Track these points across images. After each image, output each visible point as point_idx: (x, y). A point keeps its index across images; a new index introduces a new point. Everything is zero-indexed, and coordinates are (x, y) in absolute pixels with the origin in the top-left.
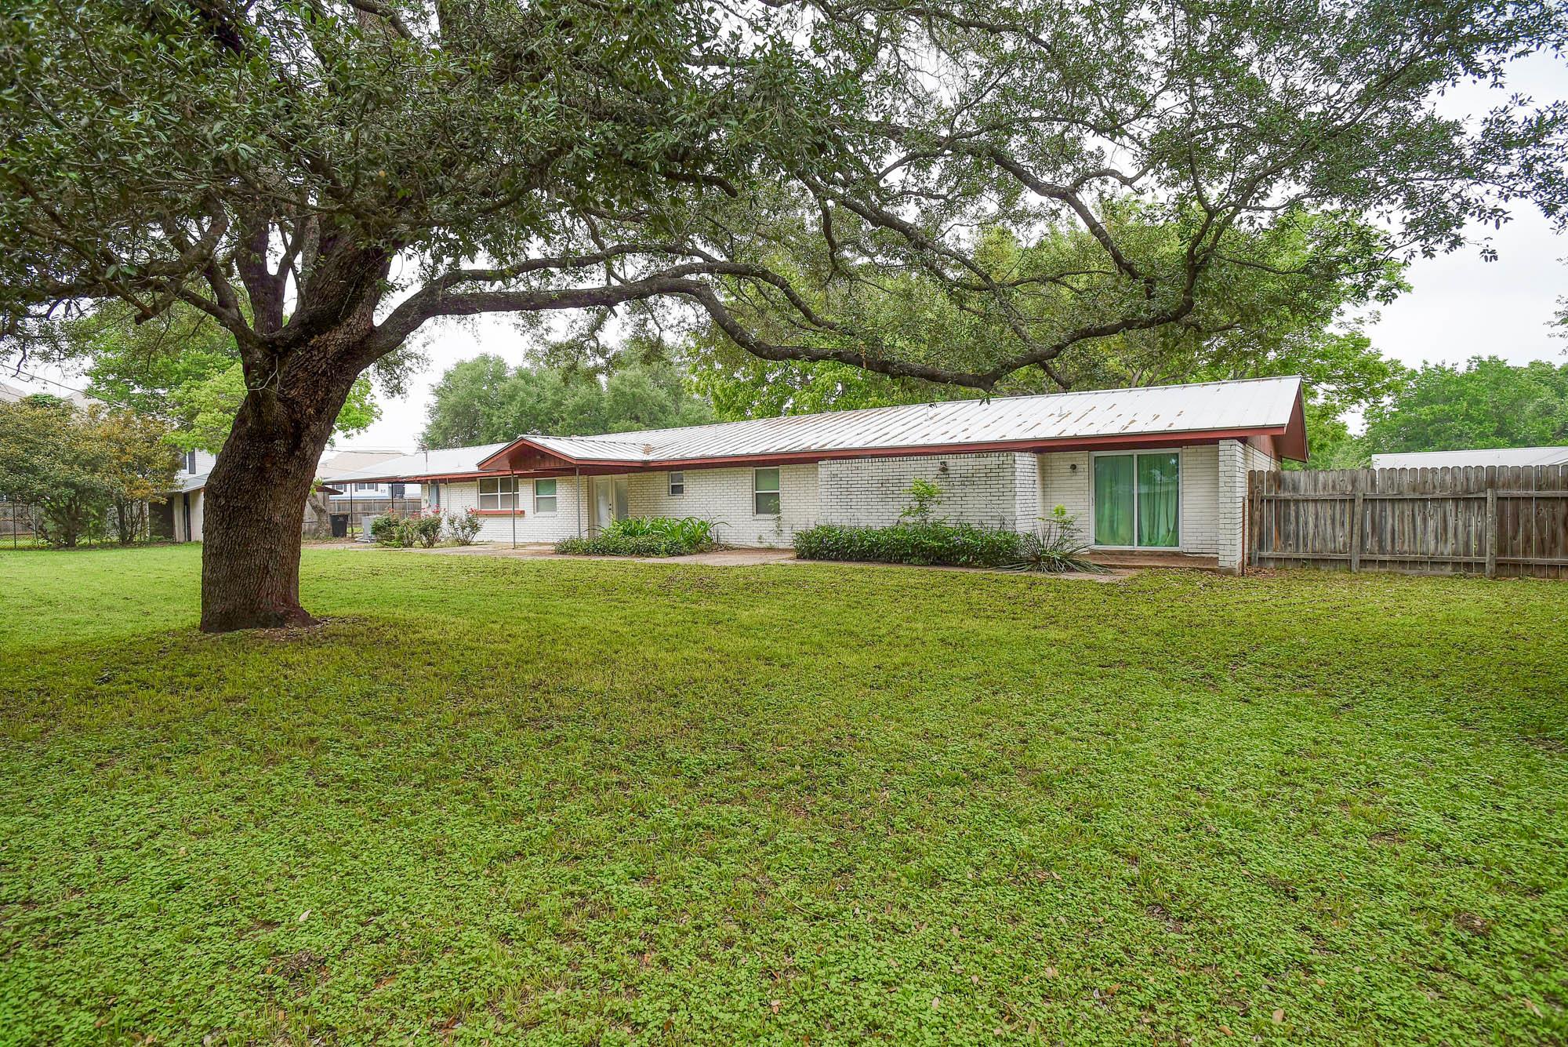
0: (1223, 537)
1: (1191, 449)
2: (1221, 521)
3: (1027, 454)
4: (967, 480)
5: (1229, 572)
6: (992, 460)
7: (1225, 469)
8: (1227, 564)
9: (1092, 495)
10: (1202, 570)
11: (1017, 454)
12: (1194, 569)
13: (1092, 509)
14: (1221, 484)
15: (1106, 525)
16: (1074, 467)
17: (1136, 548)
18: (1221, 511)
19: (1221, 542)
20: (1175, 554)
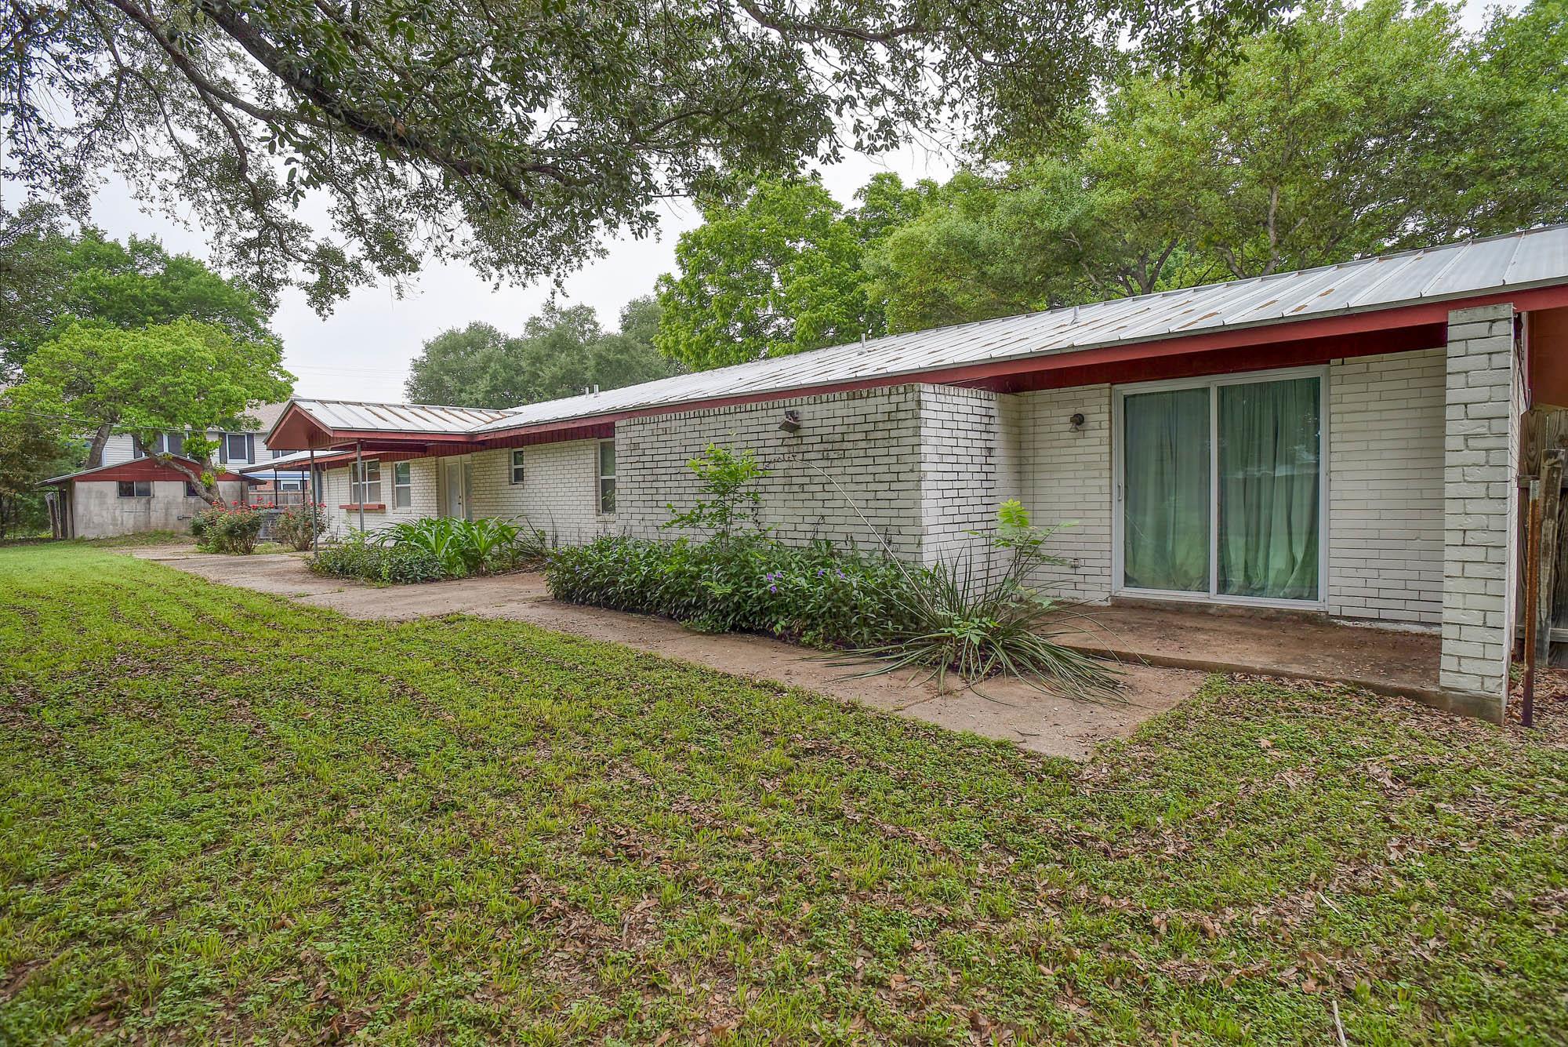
0: (1458, 601)
1: (1356, 364)
2: (1450, 553)
3: (964, 392)
4: (834, 448)
5: (1479, 708)
6: (877, 404)
7: (1467, 395)
8: (1471, 686)
9: (1120, 478)
10: (1383, 691)
11: (928, 388)
12: (1356, 688)
13: (1119, 509)
14: (1451, 443)
15: (1148, 540)
16: (1079, 420)
17: (1214, 598)
18: (1451, 522)
19: (1447, 616)
20: (1309, 619)
